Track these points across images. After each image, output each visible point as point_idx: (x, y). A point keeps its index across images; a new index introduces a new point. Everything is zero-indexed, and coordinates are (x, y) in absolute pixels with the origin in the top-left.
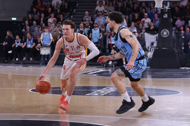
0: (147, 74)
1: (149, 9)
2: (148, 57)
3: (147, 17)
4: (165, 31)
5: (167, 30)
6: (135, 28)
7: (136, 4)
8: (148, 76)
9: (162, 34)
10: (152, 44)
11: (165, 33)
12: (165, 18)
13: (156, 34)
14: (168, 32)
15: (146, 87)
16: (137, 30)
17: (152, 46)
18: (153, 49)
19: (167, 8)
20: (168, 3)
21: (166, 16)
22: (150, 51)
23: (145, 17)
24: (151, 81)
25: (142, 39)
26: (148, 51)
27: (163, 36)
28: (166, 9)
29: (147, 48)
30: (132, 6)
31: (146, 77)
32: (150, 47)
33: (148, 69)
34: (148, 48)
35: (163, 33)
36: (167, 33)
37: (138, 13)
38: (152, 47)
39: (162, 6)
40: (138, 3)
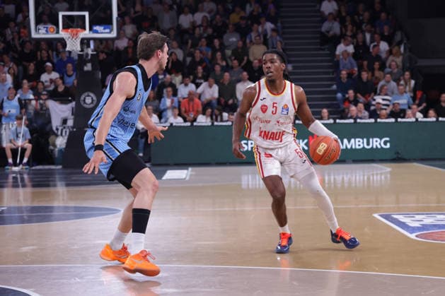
0: (57, 179)
1: (55, 53)
2: (58, 146)
3: (51, 69)
4: (88, 96)
5: (92, 95)
6: (30, 91)
7: (28, 44)
8: (59, 183)
9: (82, 103)
10: (65, 121)
11: (88, 100)
12: (88, 72)
13: (70, 101)
14: (95, 98)
15: (56, 204)
16: (34, 95)
17: (64, 125)
18: (66, 132)
19: (90, 51)
20: (92, 43)
21: (88, 67)
22: (61, 134)
23: (47, 69)
24: (65, 193)
25: (42, 112)
26: (57, 136)
27: (85, 105)
28: (87, 54)
29: (54, 129)
30: (19, 49)
31: (55, 186)
32: (60, 128)
33: (58, 169)
34: (57, 129)
35: (84, 100)
36: (93, 100)
37: (35, 62)
38: (64, 128)
39: (79, 49)
40: (33, 42)
